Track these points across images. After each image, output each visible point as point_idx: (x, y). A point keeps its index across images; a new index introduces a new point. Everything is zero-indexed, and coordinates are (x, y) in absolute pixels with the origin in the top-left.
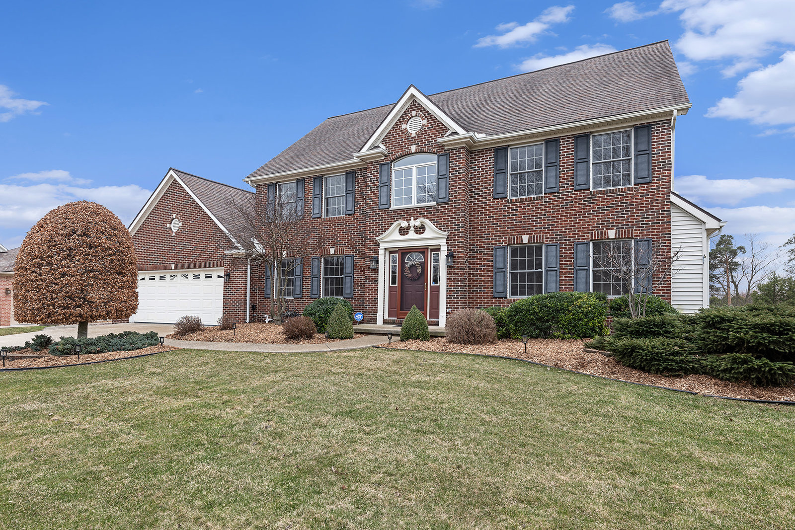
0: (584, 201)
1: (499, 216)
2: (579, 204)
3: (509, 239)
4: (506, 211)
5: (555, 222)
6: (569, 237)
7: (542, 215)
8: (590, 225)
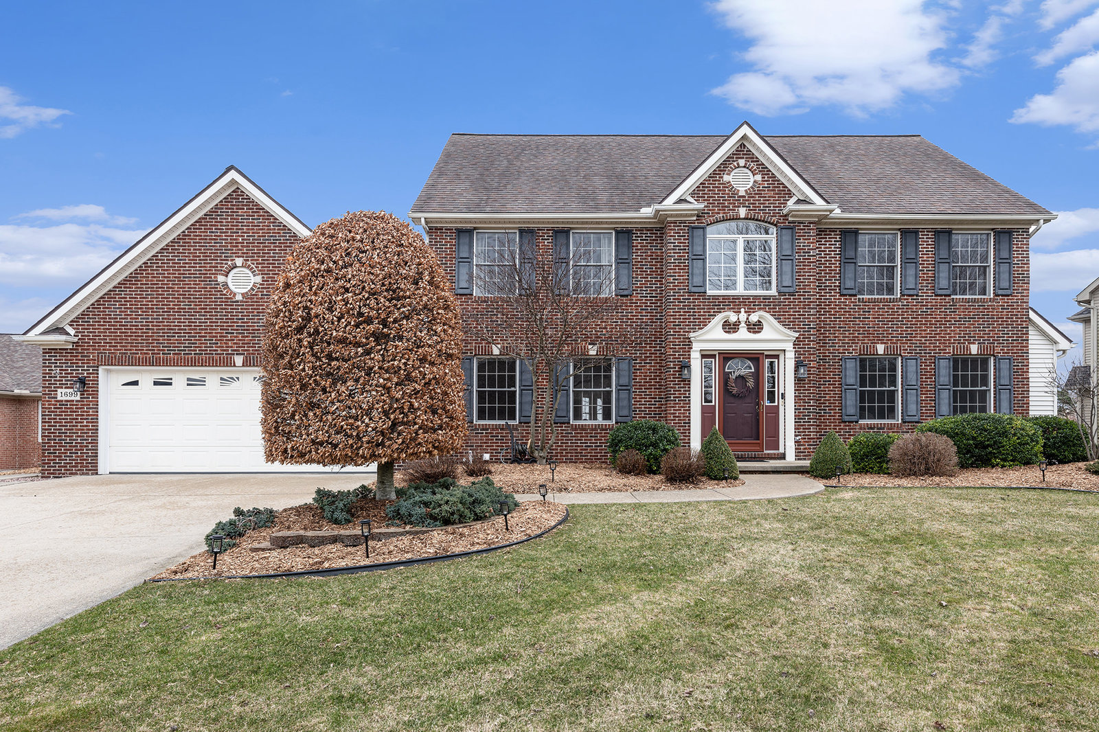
0: (945, 309)
1: (847, 318)
2: (940, 312)
3: (860, 348)
4: (856, 312)
5: (914, 331)
6: (930, 350)
7: (899, 321)
8: (951, 337)
